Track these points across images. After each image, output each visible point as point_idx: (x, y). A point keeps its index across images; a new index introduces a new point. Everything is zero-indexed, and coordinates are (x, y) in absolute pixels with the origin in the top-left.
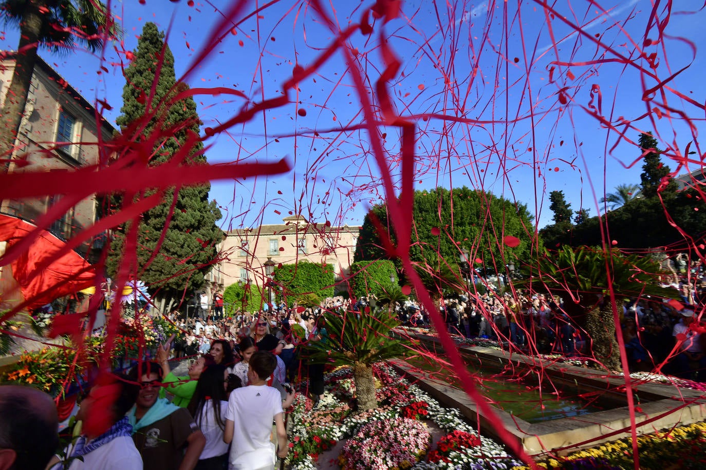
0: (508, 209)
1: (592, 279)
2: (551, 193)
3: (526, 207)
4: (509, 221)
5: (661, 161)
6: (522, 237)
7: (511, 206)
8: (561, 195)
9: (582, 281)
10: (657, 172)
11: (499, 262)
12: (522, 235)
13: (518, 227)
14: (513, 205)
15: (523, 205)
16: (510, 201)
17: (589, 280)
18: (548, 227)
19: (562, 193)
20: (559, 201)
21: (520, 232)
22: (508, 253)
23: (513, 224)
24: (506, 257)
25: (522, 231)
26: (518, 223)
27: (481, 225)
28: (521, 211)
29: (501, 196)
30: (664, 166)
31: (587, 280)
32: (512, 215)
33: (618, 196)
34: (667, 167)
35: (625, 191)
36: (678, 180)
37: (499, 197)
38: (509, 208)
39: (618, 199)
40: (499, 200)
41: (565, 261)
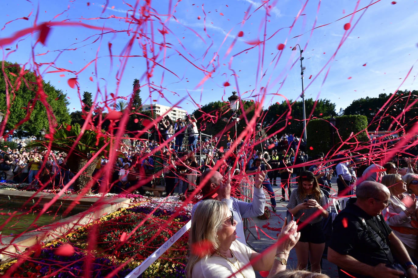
0: (51, 93)
1: (86, 145)
2: (85, 92)
3: (65, 95)
4: (50, 101)
5: (139, 95)
6: (58, 114)
7: (54, 91)
8: (90, 95)
9: (80, 145)
10: (137, 100)
11: (35, 127)
12: (58, 113)
13: (56, 107)
14: (56, 91)
15: (64, 93)
16: (55, 88)
17: (84, 145)
18: (78, 112)
19: (91, 95)
20: (88, 98)
21: (57, 111)
22: (44, 122)
23: (53, 104)
24: (42, 125)
25: (59, 110)
26: (57, 104)
27: (25, 98)
28: (61, 97)
29: (49, 82)
30: (140, 98)
31: (83, 145)
32: (53, 98)
33: (118, 105)
34: (141, 99)
35: (122, 104)
36: (144, 106)
37: (46, 83)
38: (53, 92)
39: (118, 107)
40: (46, 85)
41: (74, 132)
